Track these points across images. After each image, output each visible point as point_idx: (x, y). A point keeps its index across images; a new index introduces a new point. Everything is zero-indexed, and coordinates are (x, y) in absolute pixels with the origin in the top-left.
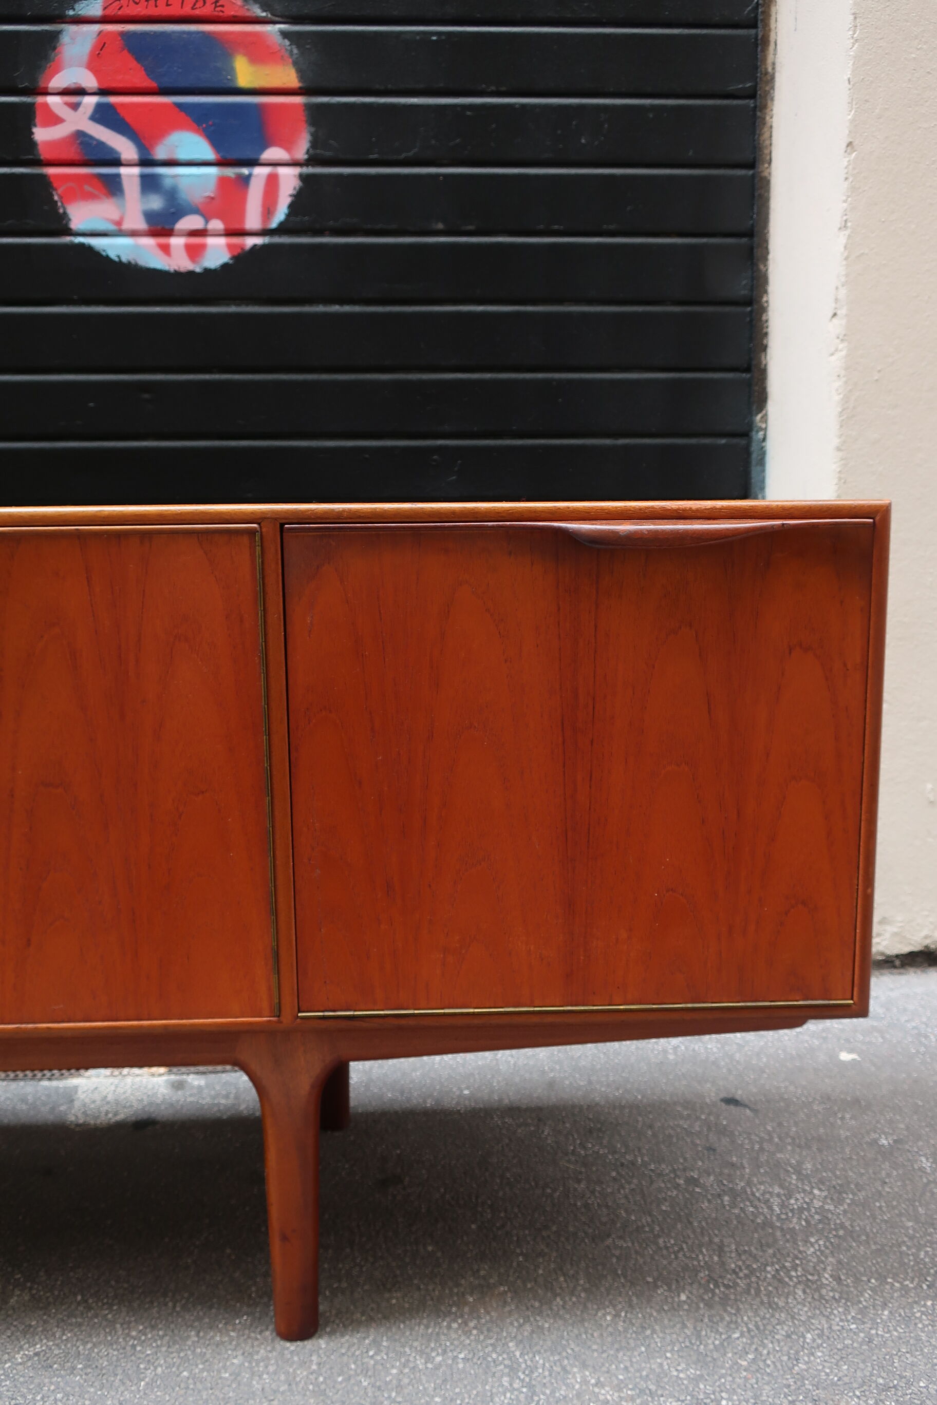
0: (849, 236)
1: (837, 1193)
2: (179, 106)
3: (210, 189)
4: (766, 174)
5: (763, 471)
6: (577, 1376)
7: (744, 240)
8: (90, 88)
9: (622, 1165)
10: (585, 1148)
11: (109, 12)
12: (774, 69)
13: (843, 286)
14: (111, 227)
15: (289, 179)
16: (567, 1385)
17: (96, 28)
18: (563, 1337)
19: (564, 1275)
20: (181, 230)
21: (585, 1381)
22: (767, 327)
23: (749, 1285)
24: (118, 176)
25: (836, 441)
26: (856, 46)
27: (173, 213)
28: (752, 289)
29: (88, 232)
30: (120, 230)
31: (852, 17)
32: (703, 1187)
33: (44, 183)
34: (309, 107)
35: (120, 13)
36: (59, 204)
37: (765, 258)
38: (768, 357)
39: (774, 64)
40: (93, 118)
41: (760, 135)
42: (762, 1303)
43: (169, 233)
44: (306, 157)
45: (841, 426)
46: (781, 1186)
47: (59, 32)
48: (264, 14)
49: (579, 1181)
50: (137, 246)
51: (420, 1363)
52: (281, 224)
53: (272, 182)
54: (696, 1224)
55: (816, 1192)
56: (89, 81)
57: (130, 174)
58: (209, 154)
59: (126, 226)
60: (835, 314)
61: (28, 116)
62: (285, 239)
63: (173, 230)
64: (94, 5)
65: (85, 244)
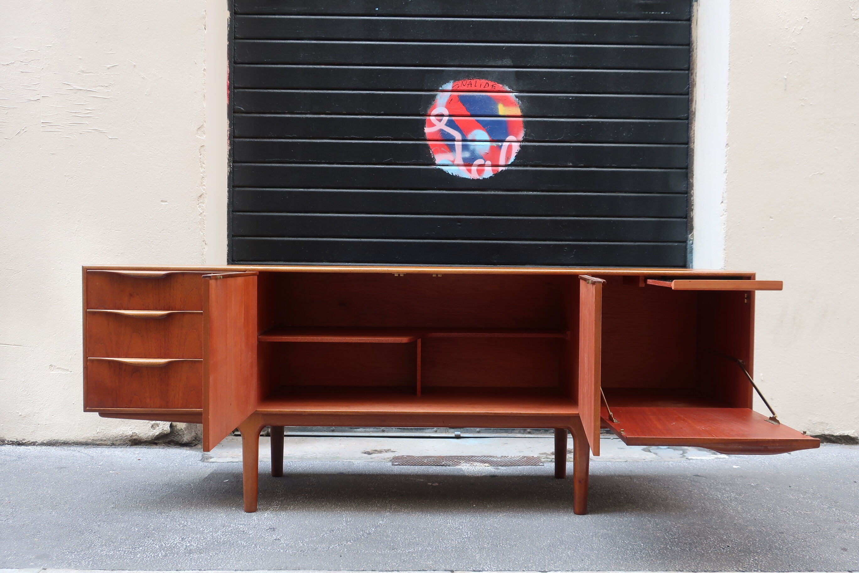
0: (727, 176)
1: (739, 494)
2: (477, 121)
3: (487, 150)
4: (692, 147)
5: (692, 256)
7: (684, 170)
8: (446, 114)
9: (665, 488)
11: (454, 88)
12: (695, 110)
13: (725, 192)
14: (451, 163)
15: (516, 147)
17: (449, 93)
20: (475, 164)
22: (693, 202)
24: (454, 145)
26: (729, 111)
27: (473, 158)
28: (687, 188)
29: (441, 165)
30: (453, 164)
31: (727, 102)
32: (694, 492)
33: (427, 147)
34: (524, 122)
35: (458, 89)
36: (432, 154)
37: (692, 177)
38: (694, 214)
39: (695, 108)
40: (446, 125)
41: (690, 133)
43: (471, 165)
44: (523, 139)
46: (720, 493)
47: (436, 95)
48: (510, 90)
50: (459, 170)
51: (621, 519)
52: (512, 162)
53: (510, 147)
55: (732, 494)
56: (446, 112)
57: (458, 145)
58: (487, 138)
59: (456, 163)
60: (722, 202)
61: (422, 124)
62: (513, 168)
63: (473, 164)
64: (449, 86)
65: (440, 169)
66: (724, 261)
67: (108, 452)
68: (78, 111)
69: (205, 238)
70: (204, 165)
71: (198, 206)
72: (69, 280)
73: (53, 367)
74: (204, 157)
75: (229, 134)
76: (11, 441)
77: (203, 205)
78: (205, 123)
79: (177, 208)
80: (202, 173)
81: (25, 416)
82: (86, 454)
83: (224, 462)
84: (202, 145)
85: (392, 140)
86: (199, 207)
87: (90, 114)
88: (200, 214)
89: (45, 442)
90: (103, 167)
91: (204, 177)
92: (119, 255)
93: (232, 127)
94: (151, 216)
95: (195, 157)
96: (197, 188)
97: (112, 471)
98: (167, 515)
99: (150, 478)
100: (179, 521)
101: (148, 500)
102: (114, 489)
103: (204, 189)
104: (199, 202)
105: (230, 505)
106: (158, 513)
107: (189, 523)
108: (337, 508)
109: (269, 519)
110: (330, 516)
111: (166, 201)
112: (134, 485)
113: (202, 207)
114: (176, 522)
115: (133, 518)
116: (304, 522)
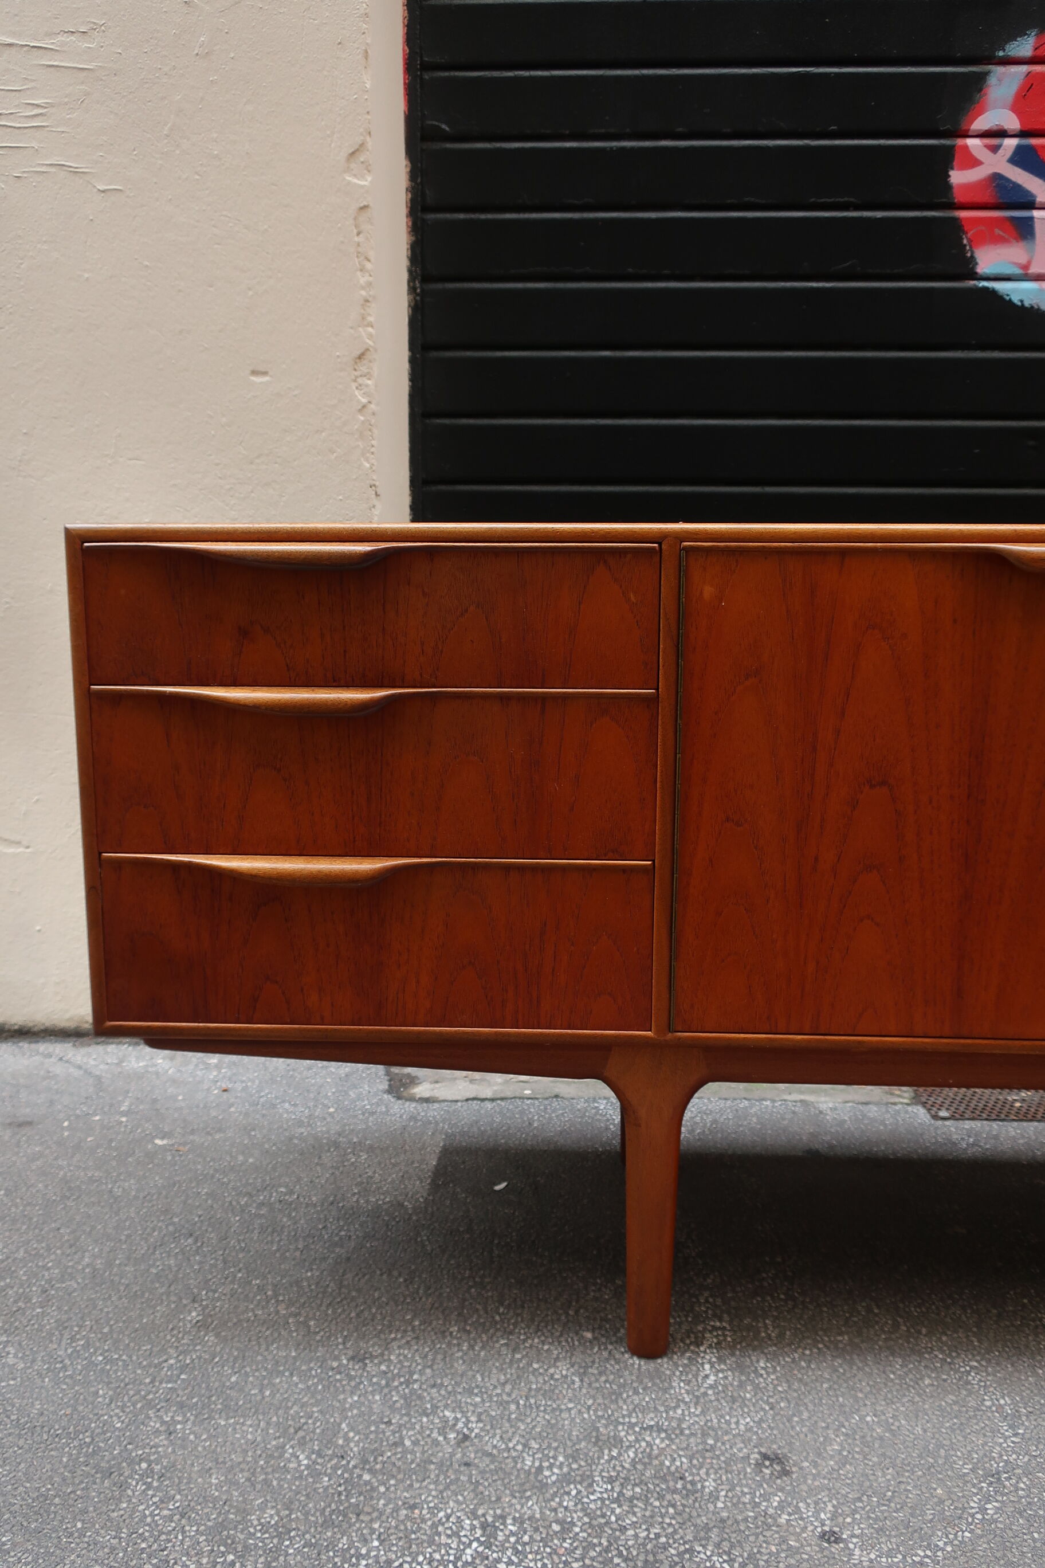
8: (1014, 130)
11: (1039, 52)
14: (1018, 271)
17: (1024, 69)
24: (1032, 218)
29: (992, 276)
30: (1026, 274)
33: (956, 226)
36: (968, 248)
40: (1012, 161)
47: (987, 74)
56: (1013, 123)
59: (1033, 270)
61: (946, 159)
64: (1024, 46)
65: (989, 288)
67: (138, 1059)
68: (7, 109)
69: (374, 478)
70: (369, 266)
71: (354, 385)
72: (7, 600)
74: (368, 239)
75: (411, 201)
77: (369, 382)
78: (368, 139)
79: (296, 392)
80: (363, 288)
82: (80, 1067)
83: (457, 1101)
84: (362, 205)
85: (860, 208)
86: (357, 388)
87: (40, 118)
88: (360, 407)
90: (86, 275)
91: (370, 299)
93: (419, 180)
94: (224, 415)
95: (343, 242)
96: (352, 331)
97: (162, 1138)
98: (383, 1368)
99: (274, 1169)
100: (435, 1407)
101: (297, 1283)
102: (183, 1222)
103: (370, 336)
104: (356, 373)
105: (567, 1314)
106: (352, 1358)
107: (473, 1419)
108: (919, 1332)
109: (734, 1400)
110: (927, 1381)
111: (265, 373)
112: (238, 1203)
113: (367, 386)
114: (427, 1416)
115: (274, 1385)
116: (862, 1418)
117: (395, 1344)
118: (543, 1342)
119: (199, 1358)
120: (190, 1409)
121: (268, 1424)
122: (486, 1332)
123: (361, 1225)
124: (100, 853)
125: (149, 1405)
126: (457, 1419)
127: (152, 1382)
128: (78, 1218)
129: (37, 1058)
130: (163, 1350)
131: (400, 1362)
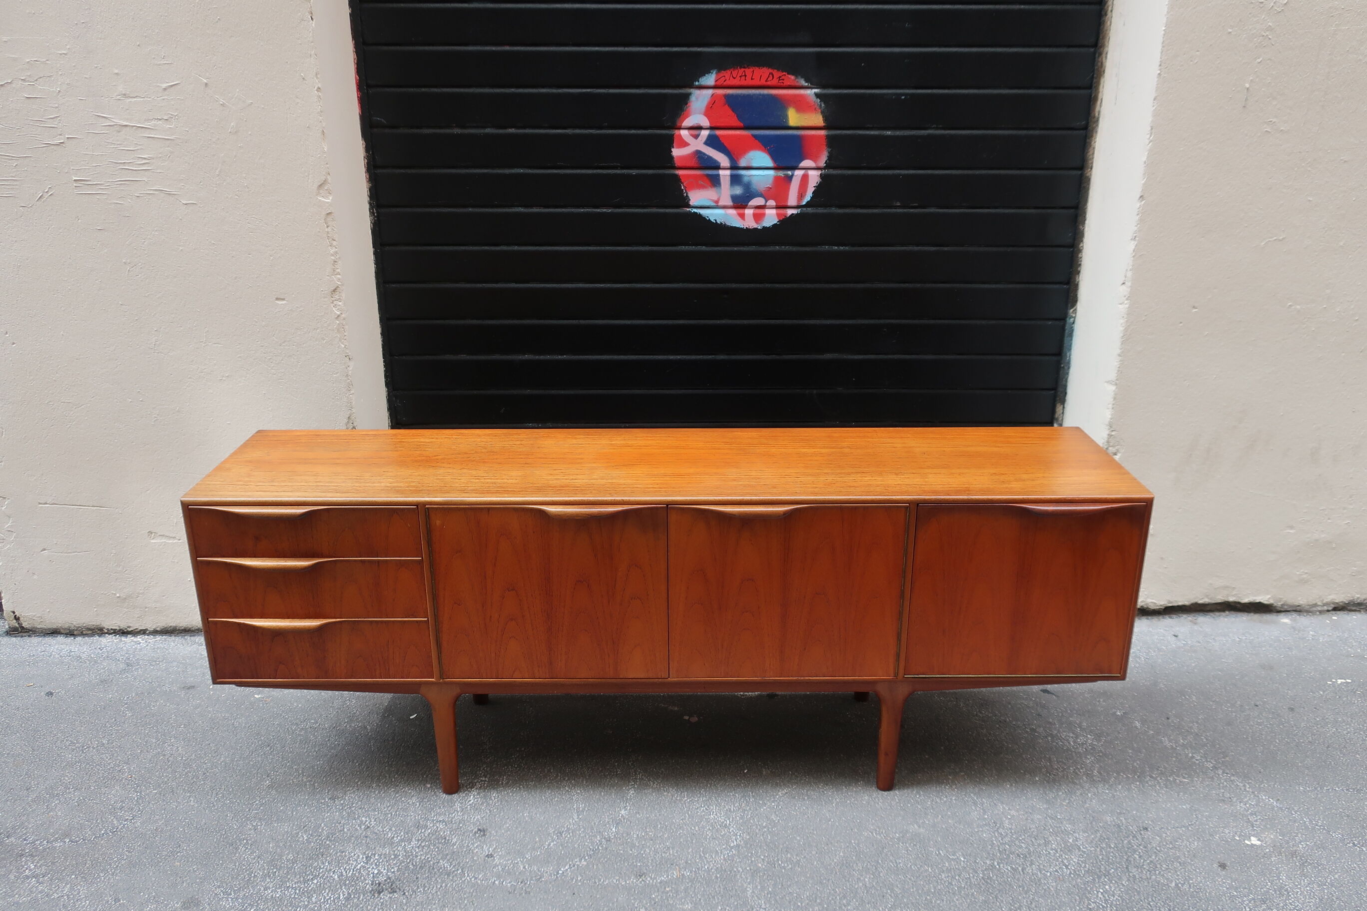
0: (1136, 245)
1: (1098, 737)
2: (755, 136)
3: (769, 183)
4: (1088, 175)
5: (1071, 340)
6: (1001, 807)
7: (1072, 211)
8: (706, 126)
9: (1000, 722)
10: (981, 713)
11: (718, 83)
12: (1099, 115)
13: (1130, 270)
14: (713, 204)
15: (814, 177)
16: (998, 810)
17: (710, 92)
18: (991, 793)
19: (986, 769)
20: (750, 205)
21: (1004, 808)
22: (1081, 261)
23: (1063, 775)
24: (719, 175)
25: (1119, 351)
26: (1151, 144)
27: (748, 196)
28: (1074, 239)
29: (699, 206)
30: (717, 205)
31: (1150, 128)
32: (1038, 733)
33: (677, 179)
34: (828, 137)
35: (724, 83)
36: (684, 191)
37: (1084, 223)
38: (1080, 278)
39: (1099, 112)
40: (706, 143)
41: (1087, 153)
42: (1070, 782)
43: (744, 207)
45: (1122, 344)
46: (1073, 733)
47: (690, 94)
48: (807, 84)
49: (983, 729)
50: (726, 214)
51: (938, 800)
52: (808, 202)
53: (805, 178)
54: (1038, 749)
55: (1089, 736)
56: (705, 123)
57: (725, 174)
58: (770, 164)
59: (721, 203)
60: (1124, 283)
61: (669, 142)
62: (810, 210)
63: (747, 205)
64: (710, 79)
65: (697, 213)
66: (1116, 372)
68: (128, 160)
69: (347, 352)
70: (334, 243)
73: (153, 534)
74: (333, 229)
75: (368, 163)
76: (112, 629)
77: (340, 303)
78: (329, 177)
79: (301, 309)
80: (332, 255)
81: (125, 598)
84: (328, 212)
85: (622, 168)
86: (334, 306)
87: (147, 165)
88: (336, 316)
89: (158, 629)
90: (181, 248)
91: (337, 261)
92: (224, 378)
93: (371, 153)
94: (263, 321)
95: (319, 232)
96: (328, 277)
97: (258, 694)
98: (342, 802)
99: (310, 710)
100: (359, 817)
101: (313, 767)
102: (265, 740)
103: (339, 280)
104: (333, 299)
105: (423, 777)
106: (330, 799)
107: (373, 820)
108: (564, 779)
109: (477, 809)
110: (556, 799)
111: (283, 299)
112: (291, 729)
113: (339, 305)
114: (355, 820)
115: (297, 810)
116: (523, 814)
117: (348, 793)
118: (409, 790)
119: (269, 800)
120: (264, 820)
121: (294, 825)
122: (387, 786)
123: (345, 739)
124: (208, 619)
125: (248, 819)
126: (366, 821)
127: (249, 810)
128: (218, 738)
129: (195, 645)
130: (254, 798)
131: (349, 799)
